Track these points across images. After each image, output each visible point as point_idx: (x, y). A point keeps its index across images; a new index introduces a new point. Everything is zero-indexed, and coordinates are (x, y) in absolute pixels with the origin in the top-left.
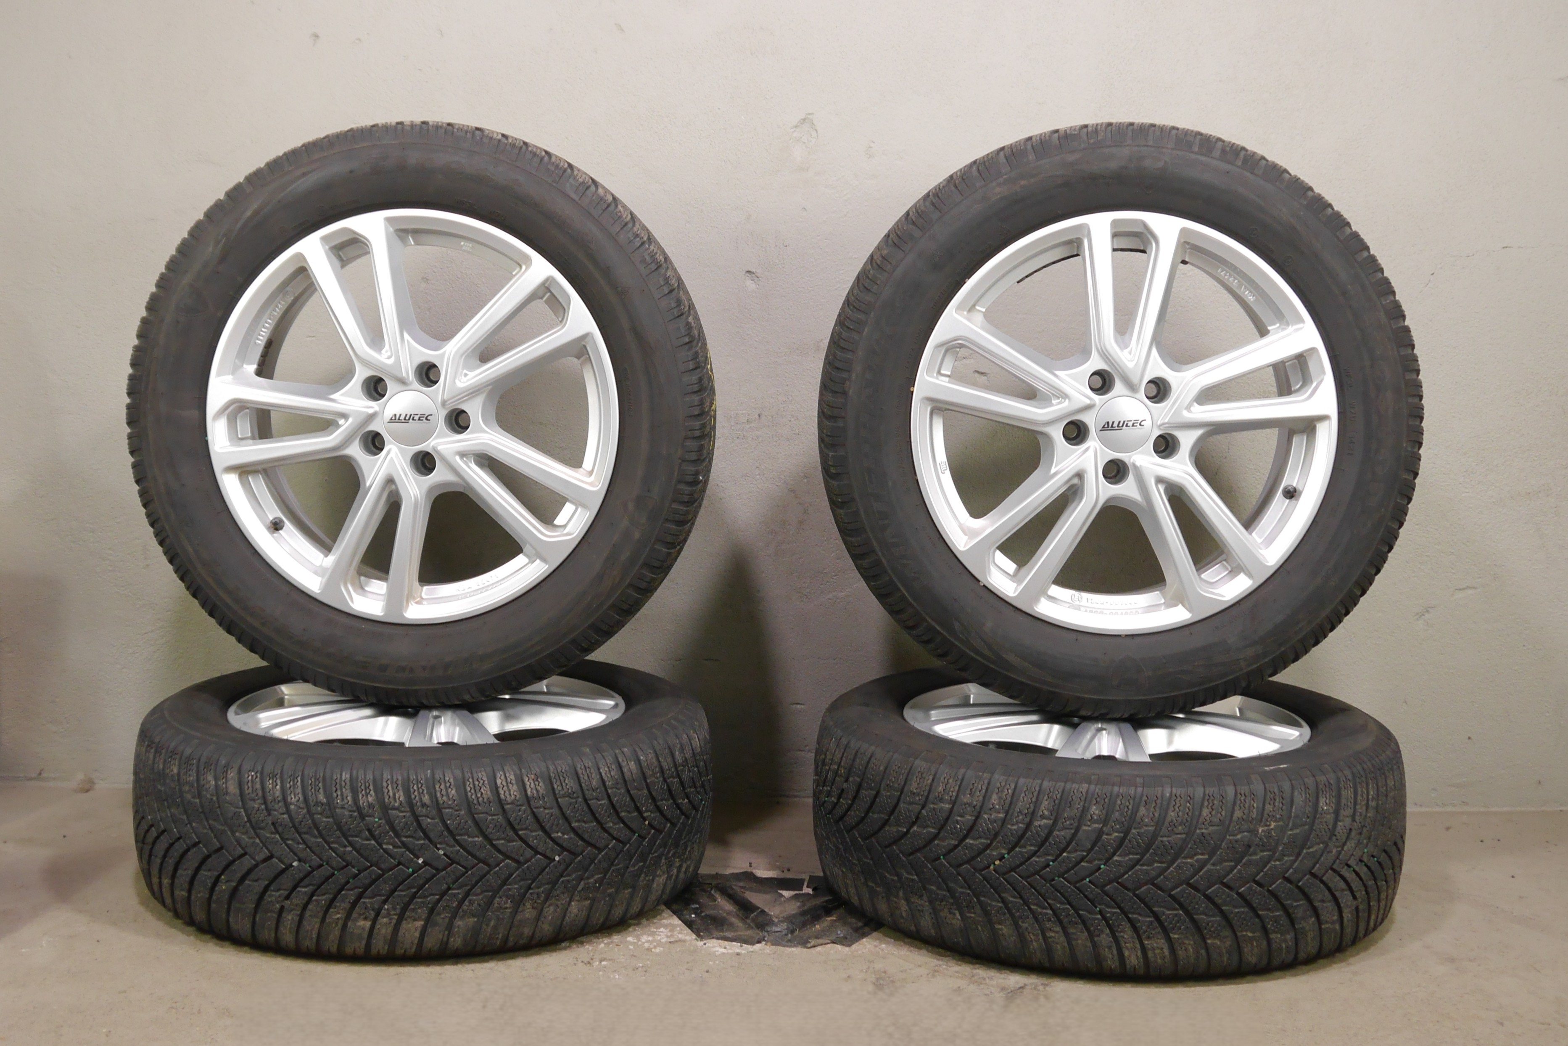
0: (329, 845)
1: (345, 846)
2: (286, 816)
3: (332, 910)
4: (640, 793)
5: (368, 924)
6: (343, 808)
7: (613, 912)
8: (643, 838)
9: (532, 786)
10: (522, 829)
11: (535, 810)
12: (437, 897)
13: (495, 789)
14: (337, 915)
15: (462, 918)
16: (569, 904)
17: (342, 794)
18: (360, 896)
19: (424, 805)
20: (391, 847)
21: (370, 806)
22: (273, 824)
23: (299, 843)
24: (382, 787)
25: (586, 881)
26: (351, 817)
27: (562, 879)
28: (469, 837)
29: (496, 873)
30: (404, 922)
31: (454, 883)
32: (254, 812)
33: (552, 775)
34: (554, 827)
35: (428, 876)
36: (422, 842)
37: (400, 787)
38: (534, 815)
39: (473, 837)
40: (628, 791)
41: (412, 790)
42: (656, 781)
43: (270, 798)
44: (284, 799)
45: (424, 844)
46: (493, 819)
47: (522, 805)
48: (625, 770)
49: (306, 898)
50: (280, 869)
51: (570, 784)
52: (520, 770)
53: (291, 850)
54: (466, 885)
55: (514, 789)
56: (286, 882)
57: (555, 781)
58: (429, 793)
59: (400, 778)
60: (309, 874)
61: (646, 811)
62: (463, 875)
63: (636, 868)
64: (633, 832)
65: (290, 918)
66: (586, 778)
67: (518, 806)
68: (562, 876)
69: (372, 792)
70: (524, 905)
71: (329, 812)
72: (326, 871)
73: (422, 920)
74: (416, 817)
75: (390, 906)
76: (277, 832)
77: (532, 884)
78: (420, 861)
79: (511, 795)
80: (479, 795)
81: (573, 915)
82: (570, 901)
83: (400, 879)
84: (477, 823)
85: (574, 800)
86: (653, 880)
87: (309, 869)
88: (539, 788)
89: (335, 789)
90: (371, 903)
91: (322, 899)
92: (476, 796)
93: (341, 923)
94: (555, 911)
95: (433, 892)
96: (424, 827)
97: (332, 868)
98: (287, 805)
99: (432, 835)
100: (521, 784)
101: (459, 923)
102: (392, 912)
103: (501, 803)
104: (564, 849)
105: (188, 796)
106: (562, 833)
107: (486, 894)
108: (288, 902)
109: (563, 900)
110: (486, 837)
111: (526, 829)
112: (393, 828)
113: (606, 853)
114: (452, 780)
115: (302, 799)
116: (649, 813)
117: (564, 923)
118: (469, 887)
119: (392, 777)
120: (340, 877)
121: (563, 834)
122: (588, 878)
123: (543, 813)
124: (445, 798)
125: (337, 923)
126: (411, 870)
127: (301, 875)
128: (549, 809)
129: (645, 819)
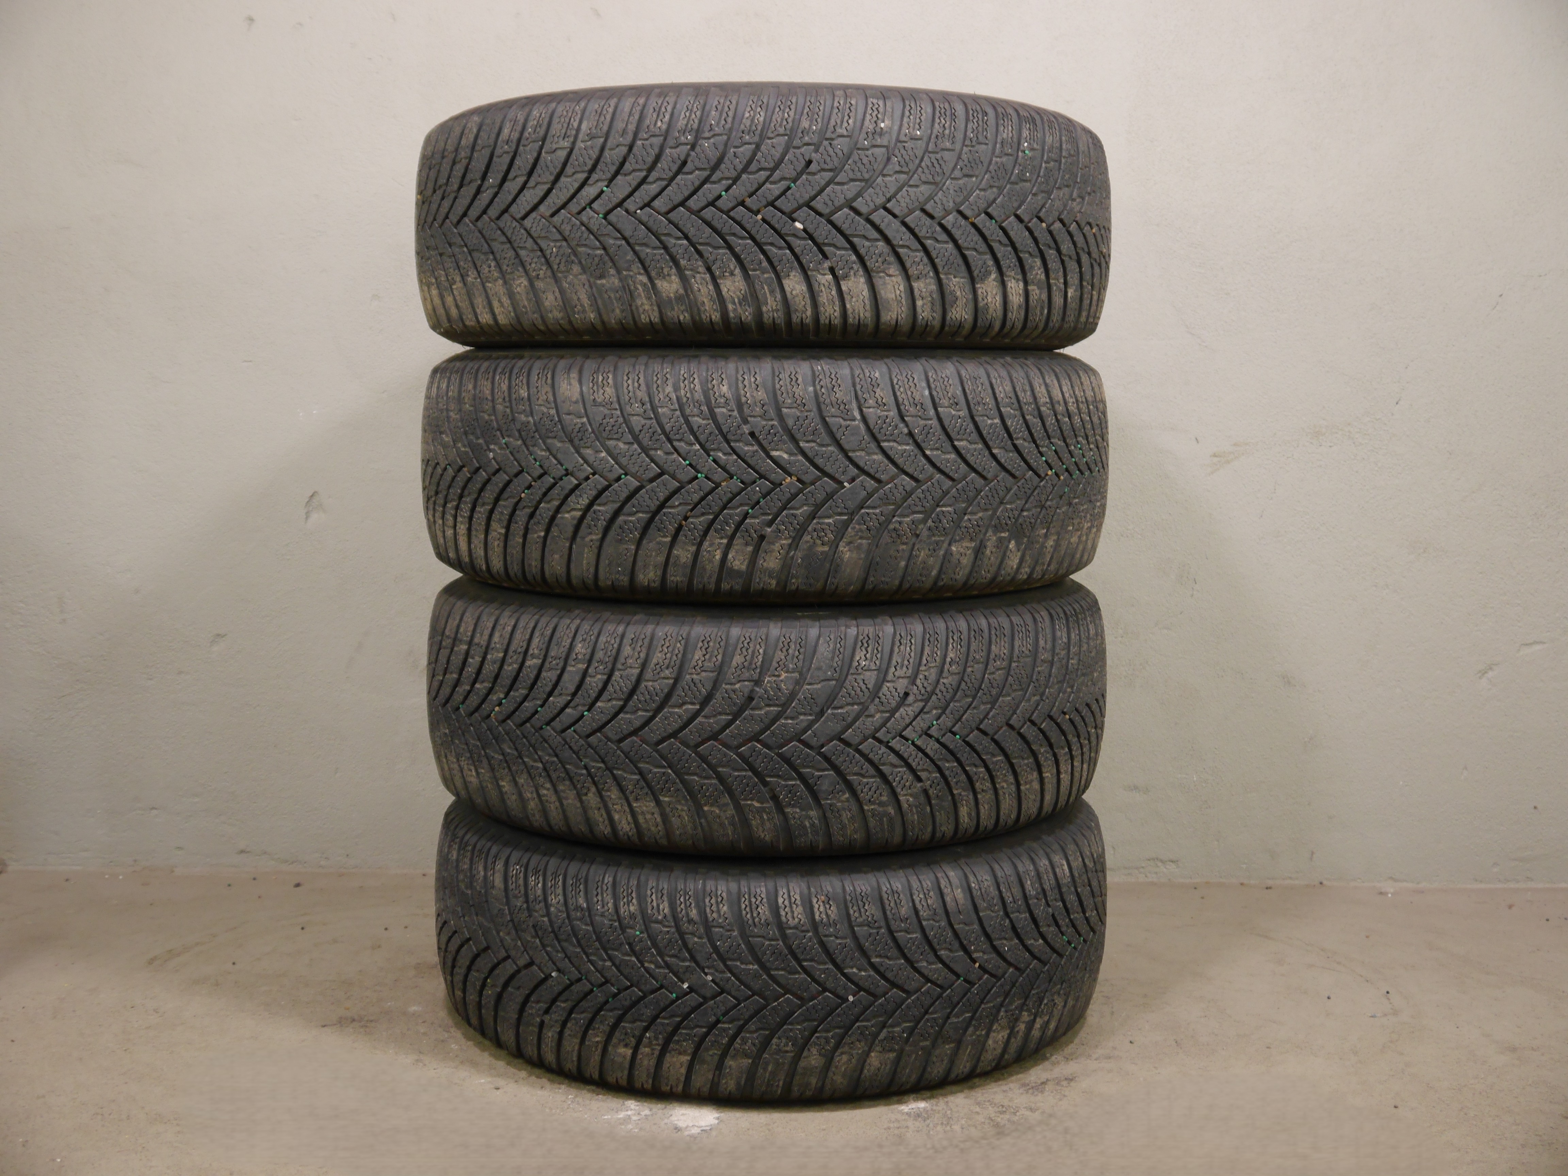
0: (587, 957)
1: (605, 960)
2: (546, 919)
3: (590, 1032)
4: (967, 928)
5: (629, 1052)
6: (602, 915)
7: (929, 1069)
8: (972, 984)
9: (822, 909)
10: (806, 960)
11: (824, 939)
12: (704, 1030)
13: (775, 909)
14: (596, 1038)
15: (734, 1057)
16: (867, 1054)
17: (602, 900)
18: (620, 1020)
19: (690, 921)
20: (653, 966)
21: (632, 916)
22: (534, 926)
23: (557, 951)
24: (646, 895)
25: (890, 1030)
26: (611, 926)
27: (857, 1024)
28: (742, 963)
29: (774, 1008)
30: (668, 1054)
31: (724, 1015)
32: (516, 911)
33: (848, 898)
34: (848, 960)
35: (693, 1004)
36: (687, 964)
37: (665, 898)
38: (822, 944)
39: (747, 964)
40: (951, 925)
41: (678, 902)
42: (993, 916)
43: (531, 897)
44: (545, 900)
45: (689, 966)
46: (771, 945)
47: (808, 931)
48: (948, 899)
49: (565, 1015)
50: (540, 979)
51: (872, 910)
52: (809, 888)
53: (550, 959)
54: (739, 1020)
55: (799, 910)
56: (547, 994)
57: (851, 905)
58: (697, 906)
59: (666, 887)
60: (567, 987)
61: (976, 951)
62: (735, 1006)
63: (961, 1019)
64: (958, 976)
65: (550, 1035)
66: (892, 904)
67: (803, 931)
68: (857, 1020)
69: (634, 901)
70: (809, 1050)
71: (588, 920)
72: (585, 986)
73: (689, 1055)
74: (682, 934)
75: (653, 1034)
76: (537, 936)
77: (818, 1026)
78: (685, 986)
79: (793, 918)
80: (755, 915)
81: (872, 1068)
82: (870, 1051)
83: (662, 1005)
84: (751, 948)
85: (875, 931)
86: (987, 1035)
87: (568, 982)
88: (830, 912)
89: (595, 893)
90: (632, 1029)
91: (581, 1018)
92: (752, 915)
93: (600, 1046)
94: (850, 1060)
95: (700, 1024)
96: (690, 946)
97: (592, 984)
98: (547, 906)
99: (699, 958)
100: (808, 905)
101: (730, 1062)
102: (654, 1042)
103: (781, 926)
104: (861, 989)
105: (462, 886)
106: (858, 969)
107: (762, 1032)
108: (547, 1018)
109: (859, 1049)
110: (762, 966)
111: (812, 960)
112: (655, 945)
113: (918, 998)
114: (724, 895)
115: (562, 901)
116: (981, 954)
117: (863, 1076)
118: (741, 1022)
119: (658, 885)
120: (599, 996)
121: (860, 970)
122: (892, 1026)
123: (833, 943)
124: (715, 915)
125: (596, 1047)
126: (674, 995)
127: (560, 988)
128: (842, 938)
129: (974, 961)
